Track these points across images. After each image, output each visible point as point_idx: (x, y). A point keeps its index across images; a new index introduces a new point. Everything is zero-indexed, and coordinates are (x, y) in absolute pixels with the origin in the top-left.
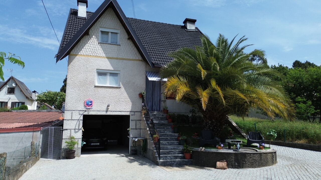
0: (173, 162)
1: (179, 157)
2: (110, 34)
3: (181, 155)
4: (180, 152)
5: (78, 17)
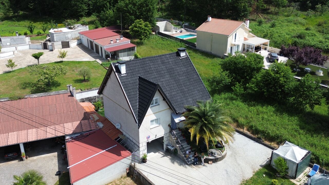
2: (154, 100)
5: (122, 75)
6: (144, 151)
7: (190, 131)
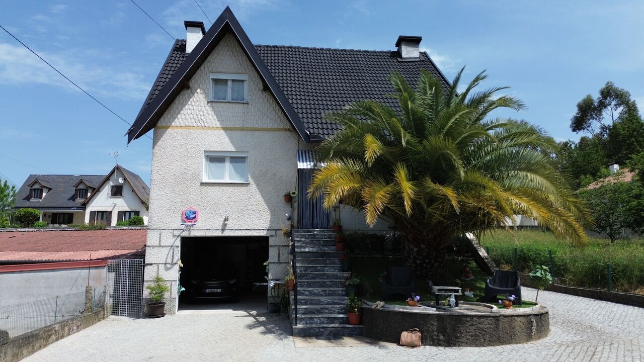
0: (323, 330)
1: (338, 320)
2: (230, 83)
3: (342, 316)
4: (343, 311)
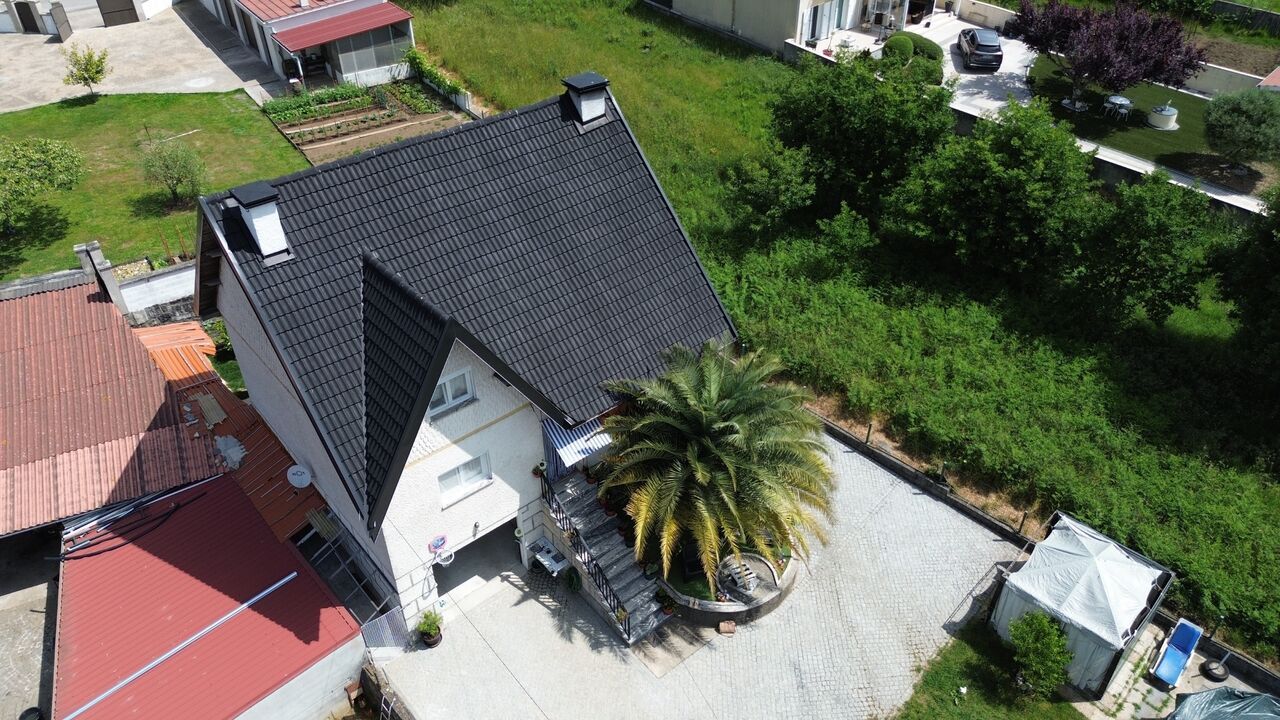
2: (448, 384)
3: (655, 609)
5: (269, 262)
6: (425, 598)
7: (630, 510)
